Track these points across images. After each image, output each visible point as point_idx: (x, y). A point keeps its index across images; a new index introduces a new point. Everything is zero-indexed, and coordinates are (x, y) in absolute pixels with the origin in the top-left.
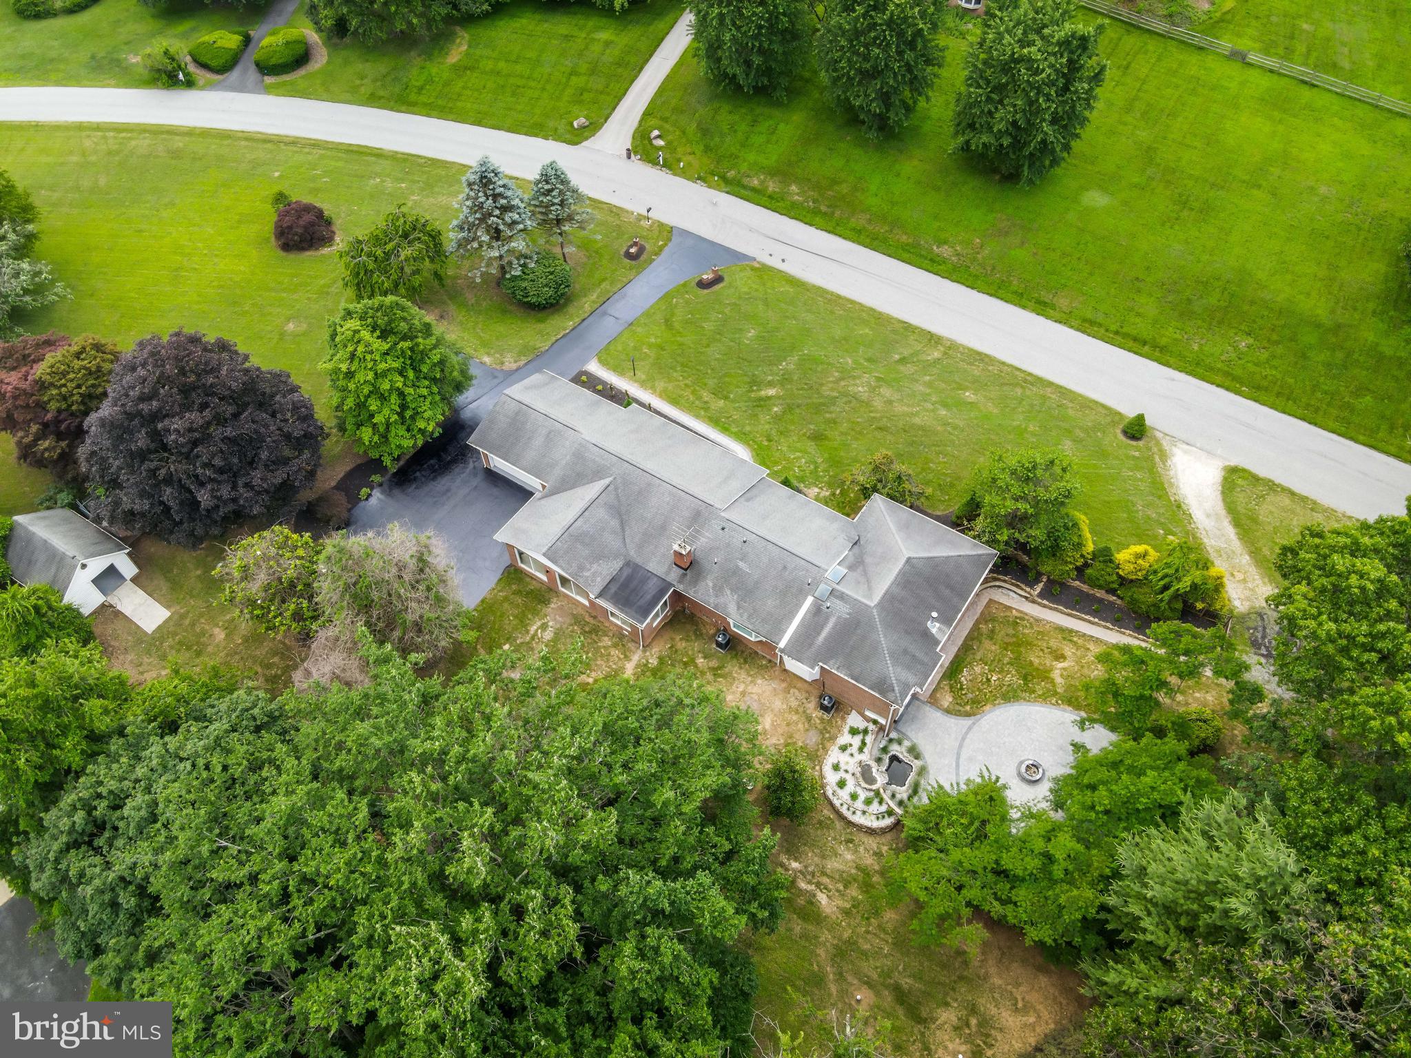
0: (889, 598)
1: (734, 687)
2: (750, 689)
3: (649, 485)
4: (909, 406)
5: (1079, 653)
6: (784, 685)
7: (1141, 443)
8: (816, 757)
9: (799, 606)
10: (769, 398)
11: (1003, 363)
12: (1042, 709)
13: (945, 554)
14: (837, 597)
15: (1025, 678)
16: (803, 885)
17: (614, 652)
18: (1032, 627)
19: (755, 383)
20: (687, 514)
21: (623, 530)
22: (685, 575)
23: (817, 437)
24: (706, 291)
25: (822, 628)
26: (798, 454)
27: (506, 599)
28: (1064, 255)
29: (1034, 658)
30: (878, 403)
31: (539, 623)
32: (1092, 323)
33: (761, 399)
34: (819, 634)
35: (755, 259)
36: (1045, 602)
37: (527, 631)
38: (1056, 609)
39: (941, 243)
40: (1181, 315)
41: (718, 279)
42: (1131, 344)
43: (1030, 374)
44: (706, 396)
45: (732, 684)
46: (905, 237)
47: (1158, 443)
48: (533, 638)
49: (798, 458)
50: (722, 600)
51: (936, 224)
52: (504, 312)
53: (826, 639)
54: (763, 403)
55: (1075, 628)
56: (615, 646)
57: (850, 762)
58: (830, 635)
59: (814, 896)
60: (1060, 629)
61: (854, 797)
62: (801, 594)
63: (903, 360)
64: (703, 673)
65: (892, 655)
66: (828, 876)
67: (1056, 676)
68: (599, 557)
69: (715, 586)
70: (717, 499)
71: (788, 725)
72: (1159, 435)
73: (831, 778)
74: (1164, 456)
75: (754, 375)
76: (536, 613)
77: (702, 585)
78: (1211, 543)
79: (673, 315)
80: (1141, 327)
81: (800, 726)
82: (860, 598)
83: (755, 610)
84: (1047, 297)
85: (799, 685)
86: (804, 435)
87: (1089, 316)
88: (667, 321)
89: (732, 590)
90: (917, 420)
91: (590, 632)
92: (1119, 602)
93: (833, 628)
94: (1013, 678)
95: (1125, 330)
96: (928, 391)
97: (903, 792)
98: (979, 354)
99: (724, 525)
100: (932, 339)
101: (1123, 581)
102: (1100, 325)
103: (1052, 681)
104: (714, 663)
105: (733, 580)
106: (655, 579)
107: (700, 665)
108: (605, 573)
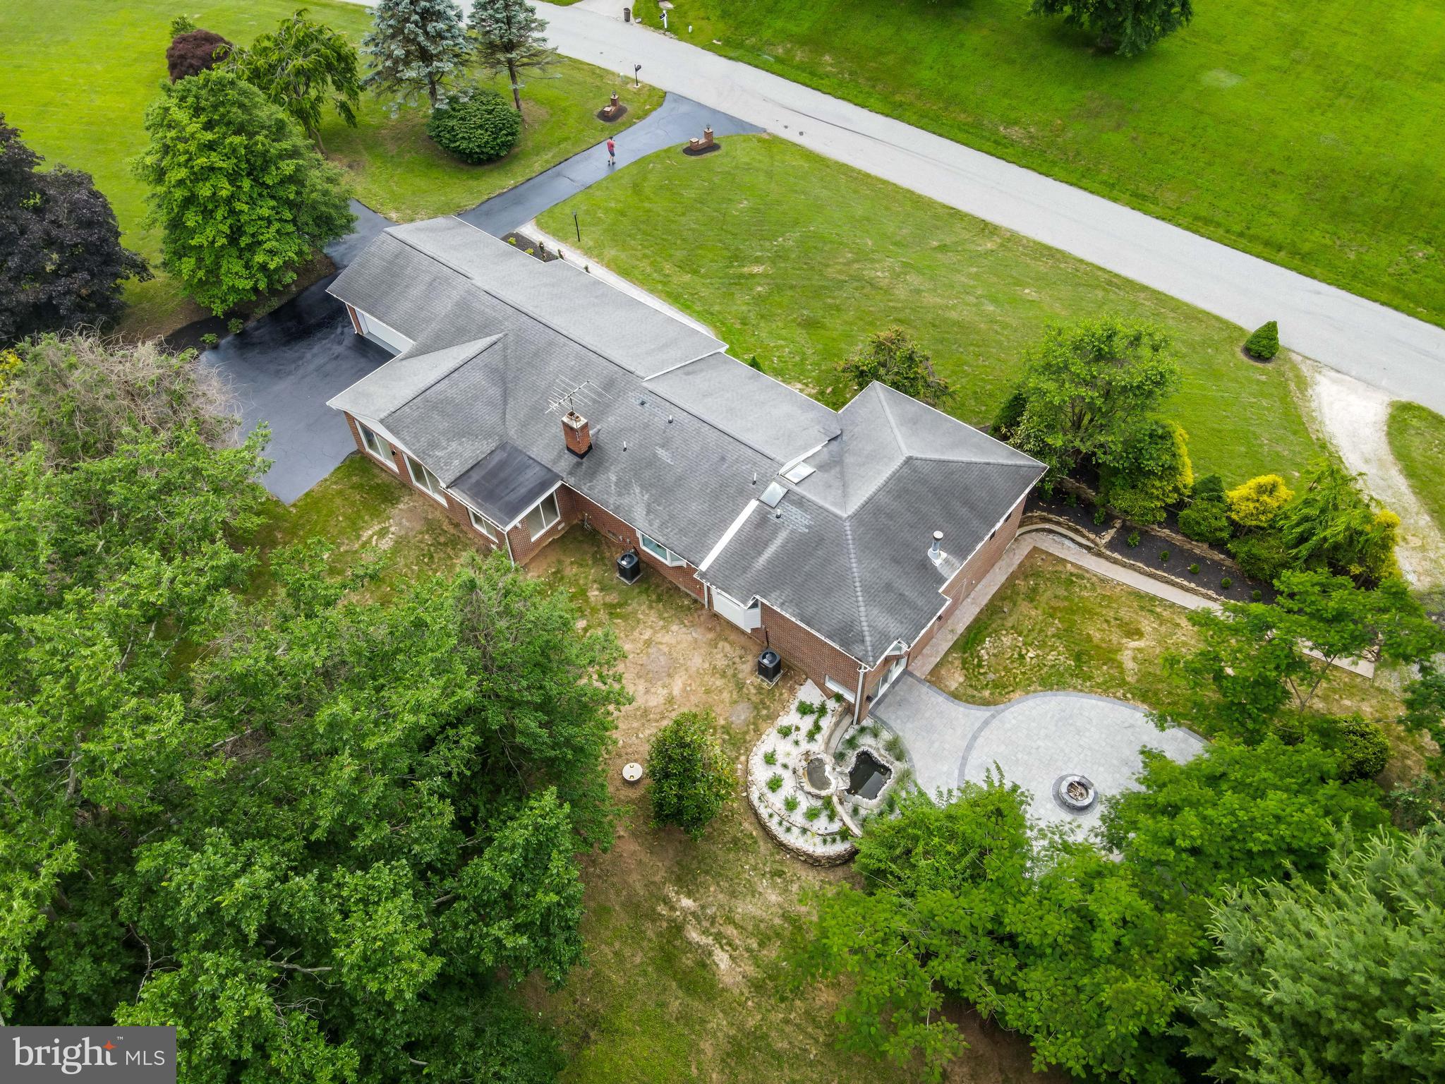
0: (872, 509)
1: (636, 633)
2: (659, 637)
3: (551, 344)
4: (942, 297)
5: (1163, 629)
6: (711, 636)
7: (1269, 366)
8: (740, 743)
9: (735, 513)
10: (753, 276)
11: (1081, 261)
12: (1100, 703)
13: (965, 459)
14: (793, 503)
15: (1078, 657)
16: (694, 935)
18: (1094, 588)
19: (737, 257)
20: (595, 383)
21: (505, 402)
22: (579, 465)
23: (810, 325)
24: (693, 158)
25: (766, 545)
26: (782, 342)
27: (340, 492)
28: (1174, 140)
29: (1095, 631)
30: (901, 292)
31: (377, 528)
32: (1207, 221)
33: (742, 276)
34: (760, 553)
35: (765, 131)
36: (1116, 555)
37: (359, 537)
38: (1132, 567)
39: (1010, 123)
40: (1333, 216)
41: (711, 147)
42: (1260, 248)
43: (1117, 276)
44: (668, 268)
45: (633, 629)
46: (963, 116)
47: (1294, 367)
48: (363, 546)
49: (778, 348)
50: (626, 501)
51: (1007, 102)
52: (430, 166)
53: (769, 562)
54: (743, 281)
55: (1160, 594)
57: (792, 753)
58: (776, 556)
59: (710, 954)
60: (1138, 595)
61: (791, 805)
62: (743, 495)
63: (943, 248)
64: (594, 611)
65: (866, 590)
66: (736, 926)
67: (1126, 658)
68: (464, 432)
69: (619, 479)
71: (708, 692)
72: (1294, 357)
73: (761, 774)
74: (1303, 384)
75: (737, 249)
76: (376, 514)
77: (602, 478)
79: (645, 179)
80: (1276, 229)
81: (726, 695)
82: (827, 506)
83: (672, 517)
84: (1145, 188)
85: (733, 637)
86: (794, 321)
87: (1203, 214)
88: (636, 186)
89: (642, 487)
90: (953, 315)
91: (445, 544)
92: (1228, 562)
93: (783, 546)
94: (1058, 656)
95: (1252, 232)
96: (972, 283)
97: (869, 806)
98: (1049, 248)
99: (645, 398)
100: (986, 228)
101: (1238, 530)
102: (1218, 225)
103: (1120, 666)
104: (613, 598)
105: (647, 474)
106: (538, 468)
107: (593, 599)
108: (467, 454)
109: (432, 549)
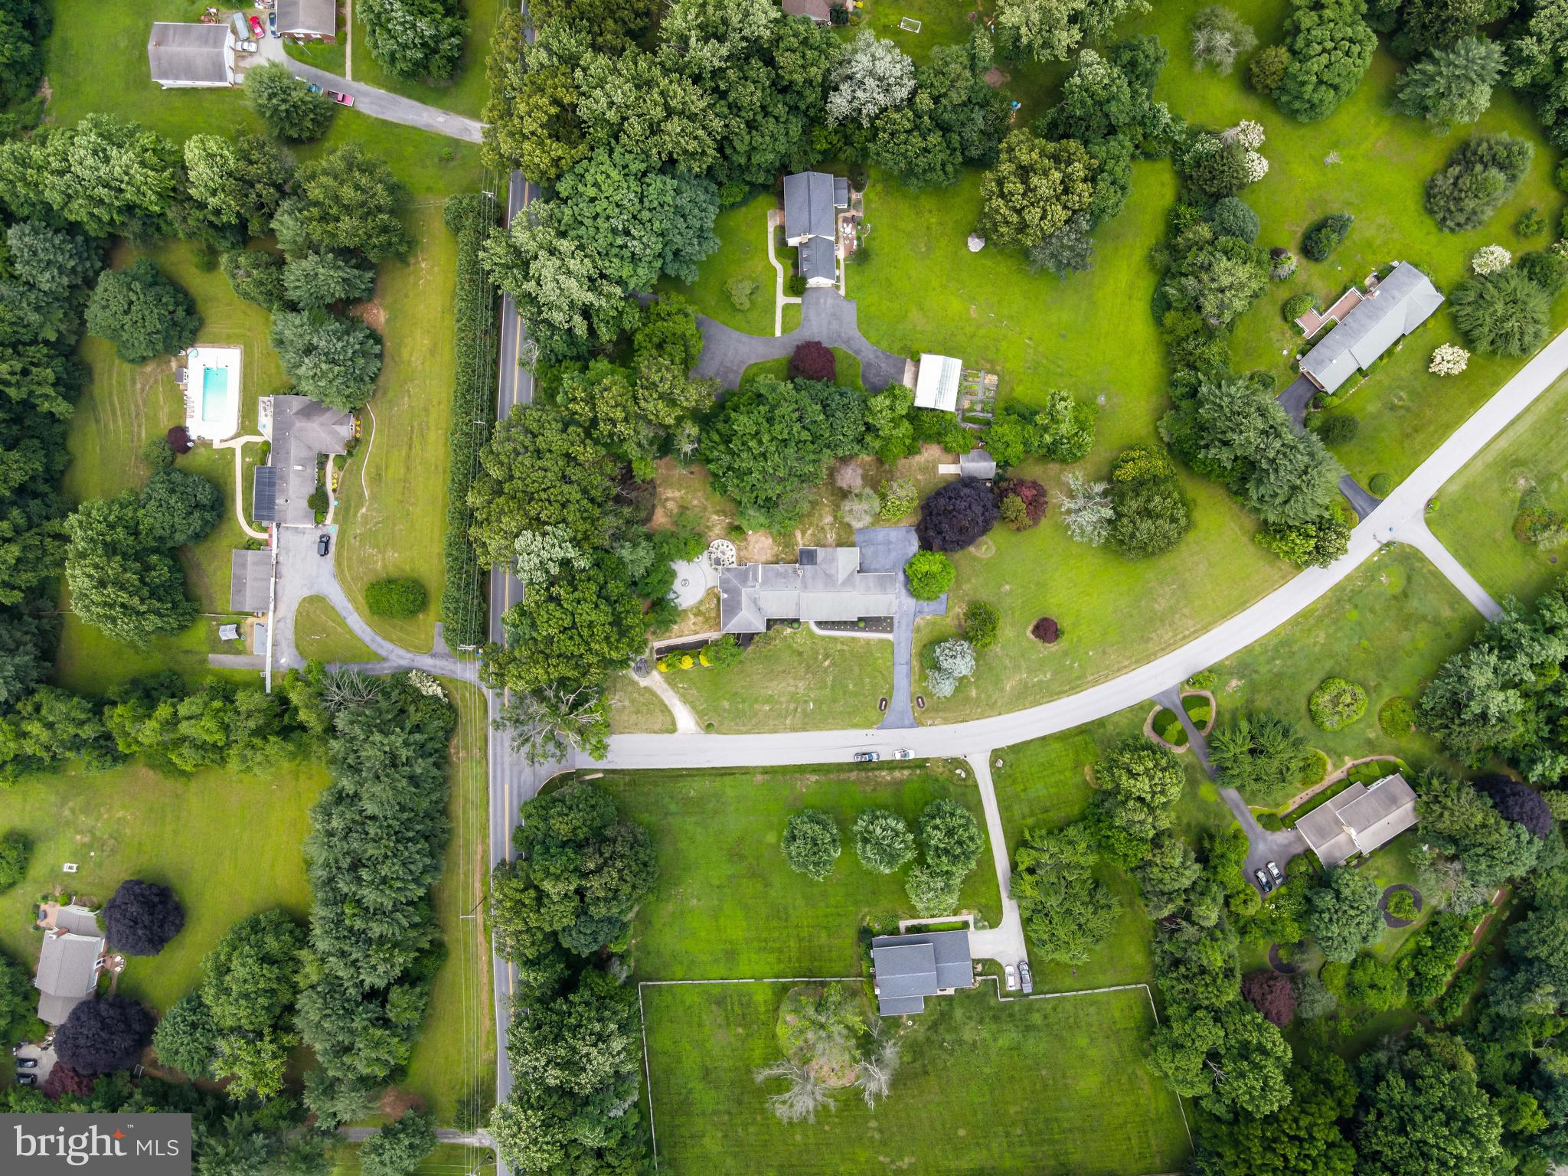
0: (740, 594)
3: (826, 589)
4: (782, 688)
5: (690, 628)
8: (739, 549)
11: (765, 733)
12: (692, 603)
13: (735, 622)
15: (700, 611)
16: (723, 518)
18: (706, 629)
19: (833, 664)
20: (809, 587)
21: (824, 573)
25: (753, 577)
27: (848, 539)
28: (770, 800)
29: (700, 619)
30: (791, 681)
31: (834, 535)
32: (745, 773)
34: (752, 575)
35: (876, 728)
36: (706, 639)
38: (702, 638)
39: (817, 782)
40: (717, 795)
41: (882, 709)
42: (729, 771)
43: (754, 733)
44: (845, 648)
46: (831, 777)
47: (701, 727)
48: (832, 533)
53: (750, 574)
54: (826, 657)
57: (729, 553)
58: (750, 576)
59: (718, 517)
60: (698, 633)
61: (723, 545)
62: (763, 582)
63: (796, 710)
64: (781, 553)
66: (718, 523)
67: (693, 617)
68: (824, 559)
69: (787, 572)
70: (804, 595)
71: (749, 552)
72: (702, 731)
73: (731, 547)
74: (697, 722)
75: (837, 667)
76: (837, 538)
78: (671, 693)
80: (728, 780)
81: (746, 554)
83: (773, 572)
84: (767, 777)
86: (806, 653)
87: (747, 776)
88: (883, 674)
89: (781, 574)
90: (776, 682)
92: (687, 649)
94: (703, 608)
96: (781, 700)
97: (713, 556)
98: (774, 732)
99: (796, 588)
100: (793, 729)
102: (743, 773)
103: (693, 614)
105: (784, 576)
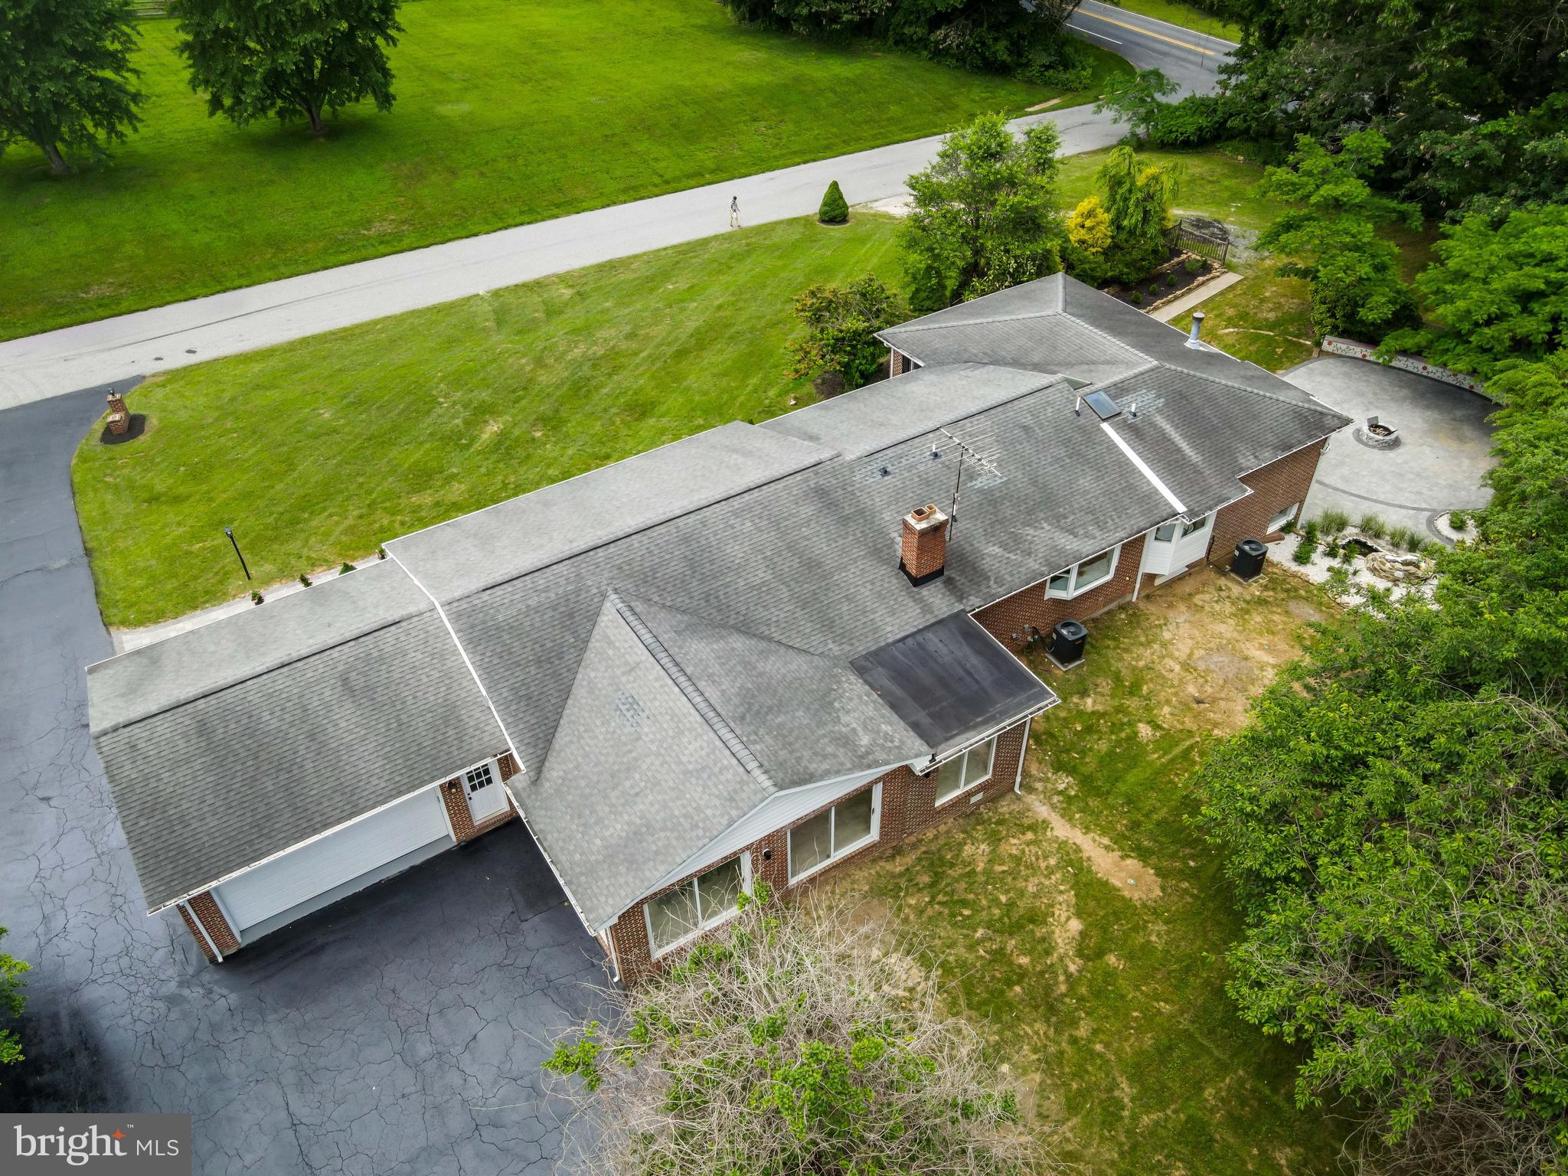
1: (1169, 676)
2: (1179, 654)
3: (686, 539)
7: (849, 221)
9: (1112, 447)
10: (504, 434)
14: (1122, 394)
17: (1013, 845)
20: (807, 510)
21: (769, 639)
22: (949, 582)
30: (624, 345)
33: (497, 443)
35: (144, 377)
39: (362, 225)
41: (135, 419)
43: (674, 247)
44: (419, 500)
45: (1161, 676)
46: (309, 245)
50: (1038, 549)
51: (327, 212)
53: (1195, 447)
56: (995, 839)
71: (1271, 632)
77: (986, 564)
82: (1133, 372)
84: (558, 197)
88: (149, 501)
89: (1027, 524)
91: (938, 877)
93: (1176, 427)
96: (637, 307)
99: (875, 467)
104: (1105, 685)
105: (1007, 509)
106: (930, 635)
107: (1100, 708)
108: (870, 711)
109: (941, 898)
